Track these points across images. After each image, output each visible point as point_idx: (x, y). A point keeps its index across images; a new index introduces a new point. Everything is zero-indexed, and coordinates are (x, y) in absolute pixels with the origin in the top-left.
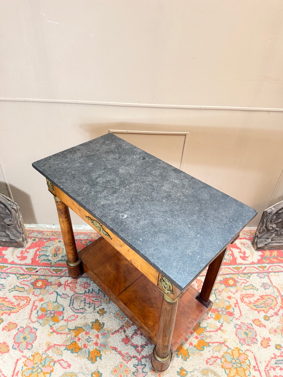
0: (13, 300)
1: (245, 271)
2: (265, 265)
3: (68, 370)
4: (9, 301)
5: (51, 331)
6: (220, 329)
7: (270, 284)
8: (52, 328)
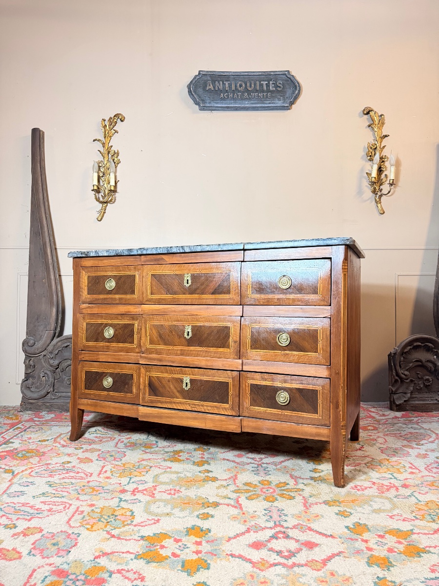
0: (95, 439)
1: (387, 423)
2: (412, 418)
3: (169, 470)
4: (88, 439)
5: (144, 452)
6: (360, 449)
7: (419, 427)
8: (143, 451)
